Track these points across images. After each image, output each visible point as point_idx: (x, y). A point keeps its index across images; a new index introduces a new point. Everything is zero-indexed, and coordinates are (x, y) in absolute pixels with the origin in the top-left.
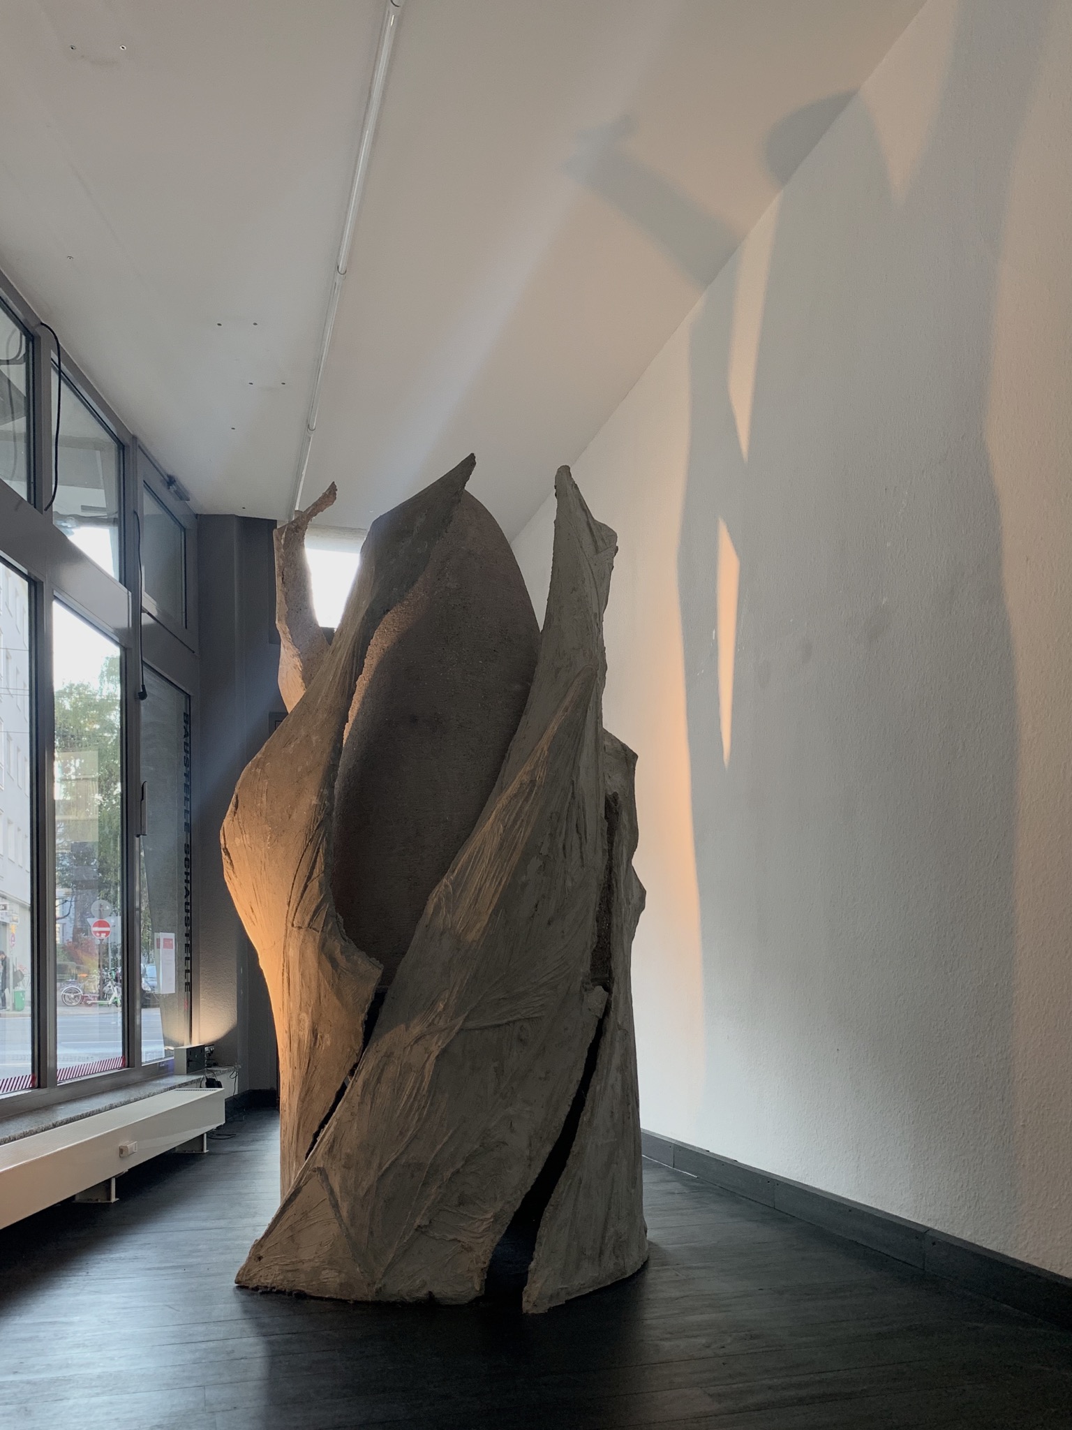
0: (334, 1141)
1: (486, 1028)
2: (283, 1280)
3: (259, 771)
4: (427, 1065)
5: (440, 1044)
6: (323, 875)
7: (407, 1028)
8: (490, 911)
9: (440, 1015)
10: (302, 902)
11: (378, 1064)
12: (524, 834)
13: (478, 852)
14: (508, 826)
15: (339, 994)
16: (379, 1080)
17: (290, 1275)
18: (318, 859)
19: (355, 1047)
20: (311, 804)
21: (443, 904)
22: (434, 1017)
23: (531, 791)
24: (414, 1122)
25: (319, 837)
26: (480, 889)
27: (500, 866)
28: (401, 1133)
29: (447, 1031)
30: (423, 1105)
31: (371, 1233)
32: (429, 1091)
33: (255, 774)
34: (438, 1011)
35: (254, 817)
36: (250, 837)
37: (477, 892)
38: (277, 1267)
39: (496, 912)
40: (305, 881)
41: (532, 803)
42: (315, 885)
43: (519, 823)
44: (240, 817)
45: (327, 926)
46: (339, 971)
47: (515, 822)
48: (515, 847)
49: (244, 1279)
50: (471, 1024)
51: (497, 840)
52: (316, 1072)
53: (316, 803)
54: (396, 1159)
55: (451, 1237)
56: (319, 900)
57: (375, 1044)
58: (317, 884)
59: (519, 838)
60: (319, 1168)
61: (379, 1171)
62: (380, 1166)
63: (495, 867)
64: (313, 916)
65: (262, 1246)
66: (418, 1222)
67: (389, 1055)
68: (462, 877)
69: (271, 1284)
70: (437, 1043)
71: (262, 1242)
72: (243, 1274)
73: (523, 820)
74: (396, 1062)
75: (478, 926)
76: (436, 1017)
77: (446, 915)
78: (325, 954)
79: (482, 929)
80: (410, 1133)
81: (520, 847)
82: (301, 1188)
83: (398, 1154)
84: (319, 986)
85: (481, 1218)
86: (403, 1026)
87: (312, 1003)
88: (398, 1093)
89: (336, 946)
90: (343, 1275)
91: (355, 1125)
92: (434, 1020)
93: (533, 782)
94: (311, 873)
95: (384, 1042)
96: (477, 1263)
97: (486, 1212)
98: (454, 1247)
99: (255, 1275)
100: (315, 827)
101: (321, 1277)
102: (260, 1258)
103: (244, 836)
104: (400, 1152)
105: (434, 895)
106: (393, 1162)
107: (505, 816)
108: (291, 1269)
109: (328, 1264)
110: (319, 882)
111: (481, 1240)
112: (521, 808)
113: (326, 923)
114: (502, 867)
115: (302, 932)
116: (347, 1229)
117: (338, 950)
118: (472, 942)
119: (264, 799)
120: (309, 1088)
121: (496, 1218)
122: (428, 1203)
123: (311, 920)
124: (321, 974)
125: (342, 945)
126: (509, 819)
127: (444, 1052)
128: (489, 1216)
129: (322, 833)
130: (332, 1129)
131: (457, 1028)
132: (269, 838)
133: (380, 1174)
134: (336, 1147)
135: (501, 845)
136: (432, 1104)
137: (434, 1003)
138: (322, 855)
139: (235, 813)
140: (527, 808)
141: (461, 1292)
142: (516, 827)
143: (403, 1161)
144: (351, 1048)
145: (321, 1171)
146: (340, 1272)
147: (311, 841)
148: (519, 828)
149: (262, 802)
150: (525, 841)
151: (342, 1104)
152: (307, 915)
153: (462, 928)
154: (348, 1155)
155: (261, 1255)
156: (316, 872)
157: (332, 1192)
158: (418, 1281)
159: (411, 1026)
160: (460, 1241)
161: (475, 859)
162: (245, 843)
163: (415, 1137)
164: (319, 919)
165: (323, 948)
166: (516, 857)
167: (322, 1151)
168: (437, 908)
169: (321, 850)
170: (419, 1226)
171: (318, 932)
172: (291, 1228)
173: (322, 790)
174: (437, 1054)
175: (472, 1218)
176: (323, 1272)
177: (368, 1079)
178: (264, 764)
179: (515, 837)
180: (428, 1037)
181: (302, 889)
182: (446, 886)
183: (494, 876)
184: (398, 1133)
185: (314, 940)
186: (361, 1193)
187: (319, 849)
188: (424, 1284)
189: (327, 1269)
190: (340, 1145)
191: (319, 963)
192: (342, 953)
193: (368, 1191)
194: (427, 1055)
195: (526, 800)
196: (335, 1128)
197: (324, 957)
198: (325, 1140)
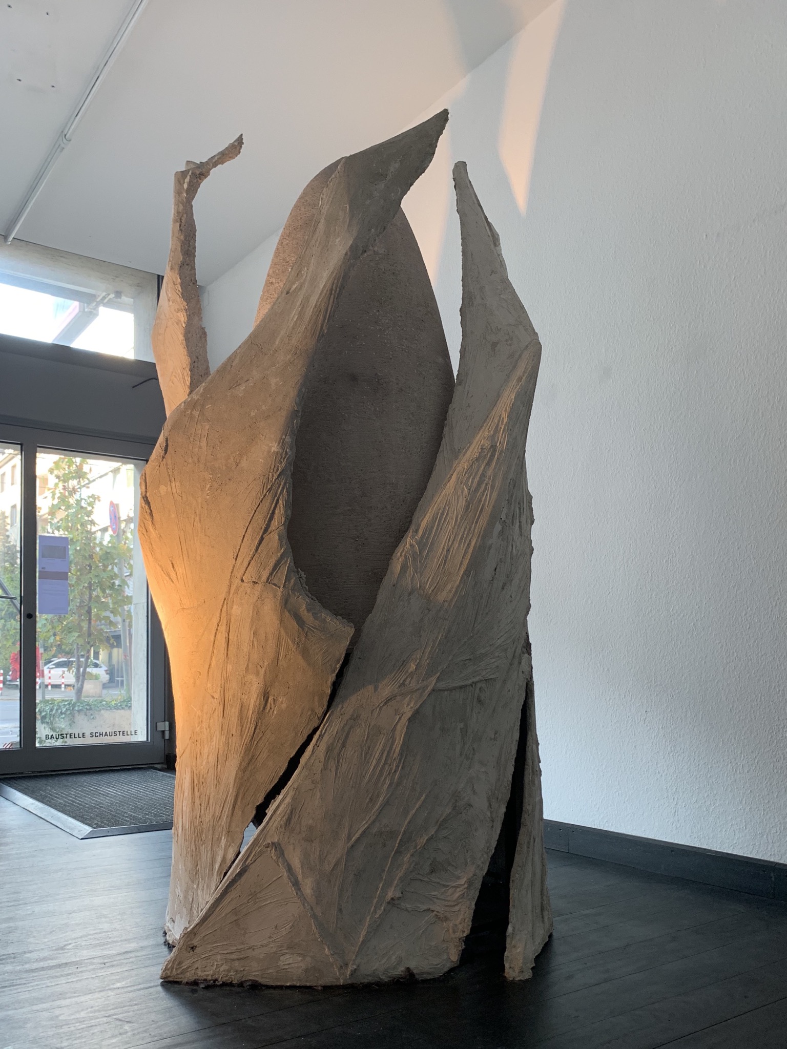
0: (291, 812)
1: (454, 689)
2: (229, 971)
3: (196, 413)
4: (399, 727)
5: (412, 705)
6: (282, 528)
7: (376, 689)
8: (461, 572)
9: (411, 675)
10: (257, 555)
11: (343, 727)
12: (490, 497)
13: (442, 514)
14: (473, 488)
15: (305, 653)
16: (344, 745)
17: (236, 964)
18: (277, 511)
19: (317, 711)
20: (269, 452)
21: (410, 564)
22: (405, 677)
23: (492, 456)
24: (386, 786)
25: (279, 487)
26: (448, 550)
27: (468, 527)
28: (371, 799)
29: (420, 691)
30: (394, 768)
31: (340, 910)
32: (401, 754)
33: (191, 417)
34: (409, 671)
35: (188, 463)
36: (181, 485)
37: (445, 552)
38: (219, 957)
39: (467, 573)
40: (261, 534)
41: (495, 468)
42: (274, 538)
43: (483, 486)
44: (169, 462)
45: (289, 581)
46: (306, 629)
47: (479, 484)
48: (482, 509)
49: (174, 972)
50: (442, 685)
51: (462, 503)
52: (264, 738)
53: (276, 450)
54: (368, 828)
55: (424, 907)
56: (279, 554)
57: (340, 706)
58: (277, 537)
59: (485, 501)
60: (273, 844)
61: (348, 842)
62: (349, 837)
63: (463, 529)
64: (274, 569)
65: (195, 935)
66: (390, 895)
67: (355, 718)
68: (428, 538)
69: (212, 976)
70: (408, 704)
71: (195, 930)
72: (172, 968)
73: (487, 484)
74: (363, 724)
75: (449, 587)
76: (407, 678)
77: (414, 574)
78: (289, 611)
79: (454, 589)
80: (381, 799)
81: (488, 510)
82: (248, 866)
83: (369, 822)
84: (278, 645)
85: (454, 885)
86: (371, 688)
87: (266, 664)
88: (366, 757)
89: (302, 603)
90: (309, 959)
91: (318, 794)
92: (405, 680)
93: (493, 447)
94: (268, 526)
95: (349, 705)
96: (454, 932)
97: (459, 878)
98: (427, 918)
99: (188, 968)
100: (276, 476)
101: (280, 963)
102: (193, 948)
103: (173, 484)
104: (372, 819)
105: (399, 554)
106: (364, 832)
107: (468, 478)
108: (236, 957)
109: (287, 949)
110: (279, 535)
111: (457, 908)
112: (484, 471)
113: (288, 578)
114: (470, 530)
115: (259, 587)
116: (312, 908)
117: (304, 607)
118: (444, 601)
119: (204, 444)
120: (253, 756)
121: (470, 883)
122: (401, 873)
123: (271, 574)
124: (283, 632)
125: (307, 602)
126: (472, 482)
127: (417, 713)
128: (462, 881)
129: (282, 483)
130: (288, 800)
131: (430, 688)
132: (209, 486)
133: (350, 844)
134: (294, 820)
135: (467, 508)
136: (403, 768)
137: (404, 663)
138: (282, 506)
139: (163, 457)
140: (490, 472)
141: (437, 965)
142: (481, 490)
143: (375, 830)
144: (313, 710)
145: (276, 846)
146: (304, 956)
147: (269, 490)
148: (484, 492)
149: (200, 447)
150: (492, 505)
151: (301, 772)
152: (264, 570)
153: (432, 589)
154: (311, 828)
155: (195, 944)
156: (275, 523)
157: (290, 869)
158: (394, 957)
159: (380, 687)
160: (433, 911)
161: (440, 521)
162: (174, 491)
163: (387, 803)
164: (279, 574)
165: (285, 603)
166: (483, 521)
167: (276, 823)
168: (404, 568)
169: (280, 501)
170: (392, 899)
171: (279, 587)
172: (235, 911)
173: (284, 437)
174: (410, 716)
175: (444, 886)
176: (282, 958)
177: (332, 744)
178: (203, 406)
179: (480, 501)
180: (398, 698)
181: (257, 542)
182: (411, 545)
183: (461, 538)
184: (368, 800)
185: (275, 596)
186: (328, 868)
187: (278, 500)
188: (400, 961)
189: (286, 953)
190: (299, 817)
191: (282, 621)
192: (308, 611)
193: (336, 865)
194: (398, 717)
195: (488, 464)
196: (294, 799)
197: (287, 614)
198: (279, 812)
